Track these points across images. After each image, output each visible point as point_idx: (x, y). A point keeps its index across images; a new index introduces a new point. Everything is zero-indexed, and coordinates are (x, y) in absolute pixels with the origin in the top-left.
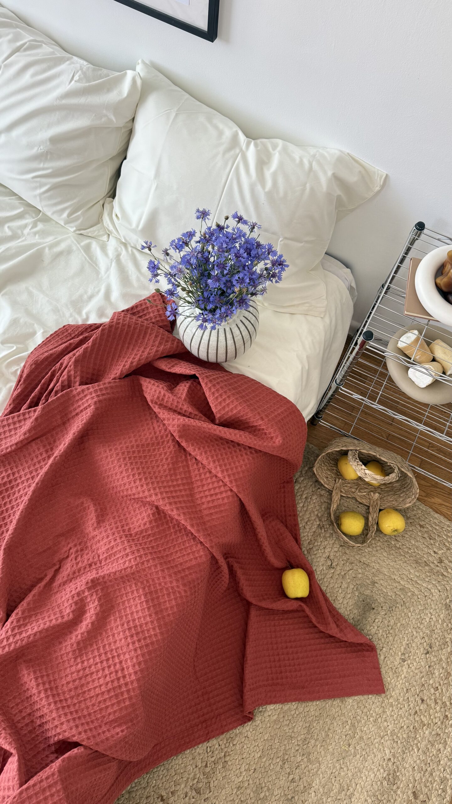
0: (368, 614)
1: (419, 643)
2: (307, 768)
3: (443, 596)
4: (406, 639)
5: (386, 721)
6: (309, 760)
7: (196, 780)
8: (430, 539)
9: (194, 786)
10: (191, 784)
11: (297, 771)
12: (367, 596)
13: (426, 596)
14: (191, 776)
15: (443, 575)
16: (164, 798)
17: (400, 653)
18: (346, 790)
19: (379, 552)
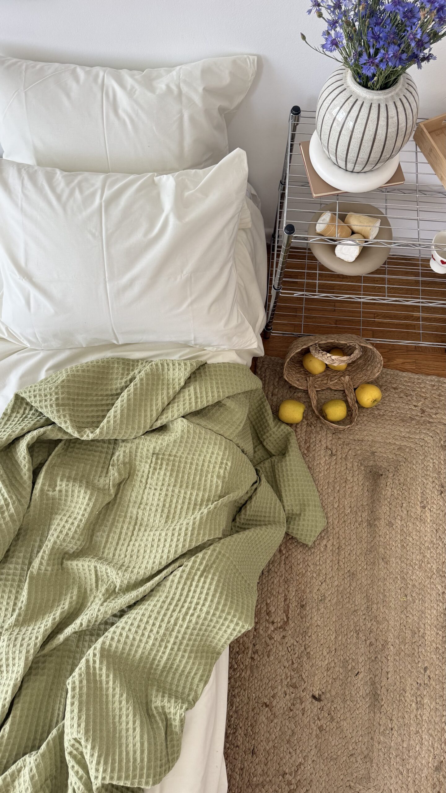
0: (378, 481)
1: (431, 488)
2: (378, 630)
3: (436, 440)
4: (419, 489)
5: (428, 563)
6: (378, 622)
7: (289, 678)
8: (407, 396)
9: (290, 683)
10: (286, 683)
11: (371, 635)
12: (372, 466)
13: (422, 446)
14: (283, 677)
15: (429, 422)
16: (268, 703)
17: (418, 503)
18: (417, 633)
19: (368, 425)
